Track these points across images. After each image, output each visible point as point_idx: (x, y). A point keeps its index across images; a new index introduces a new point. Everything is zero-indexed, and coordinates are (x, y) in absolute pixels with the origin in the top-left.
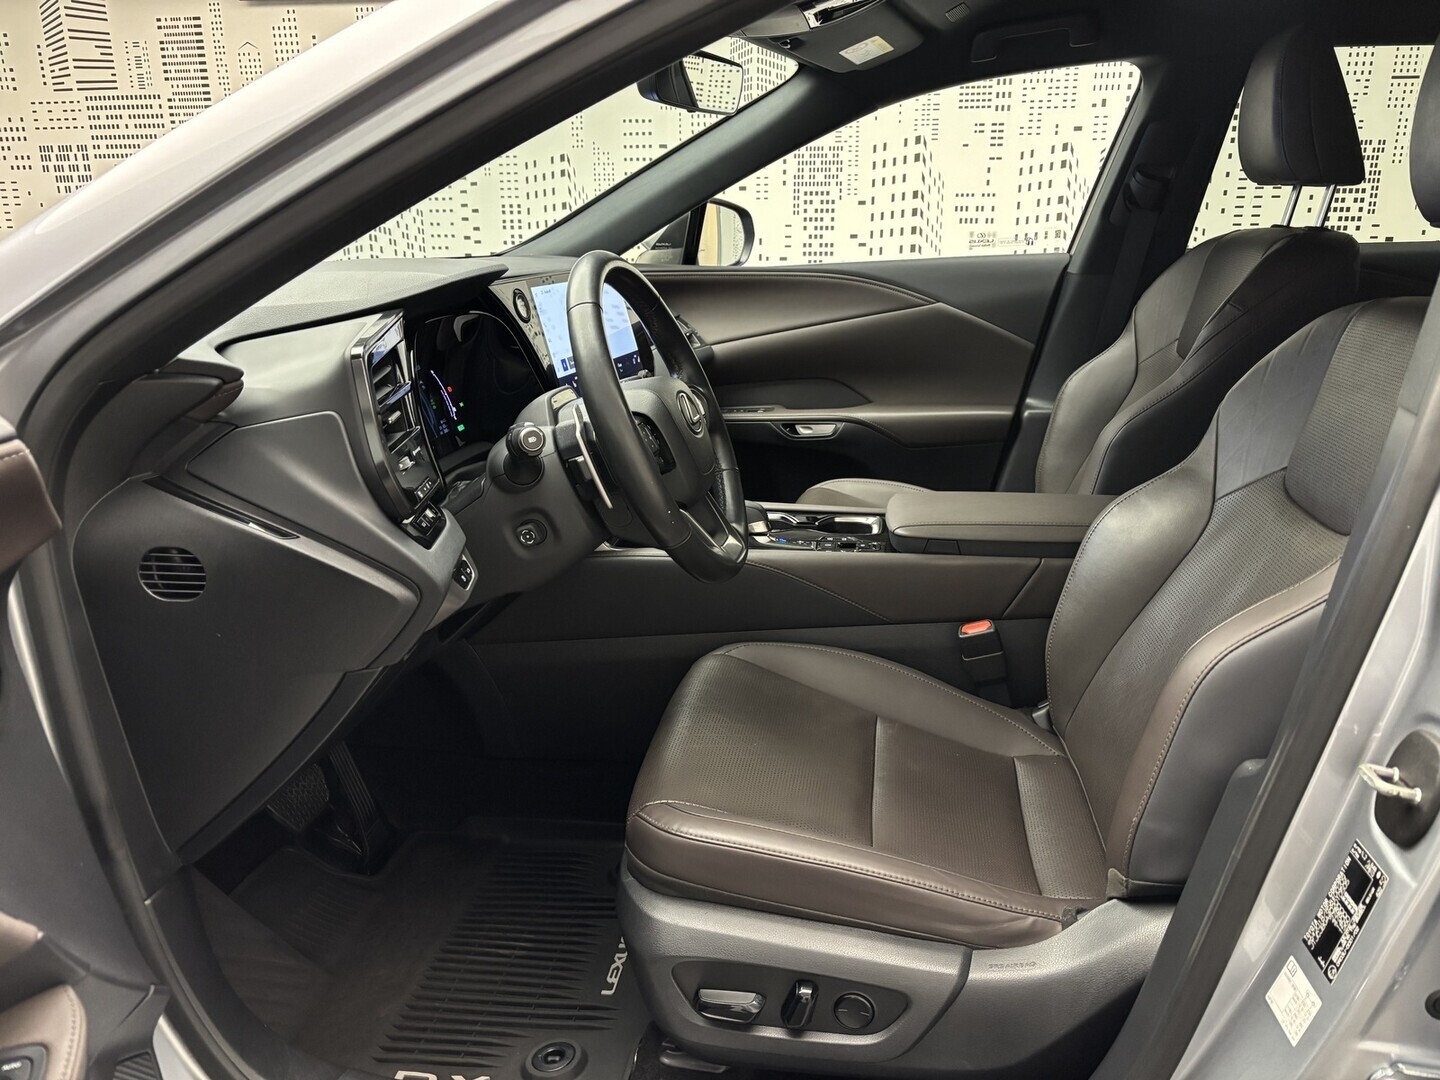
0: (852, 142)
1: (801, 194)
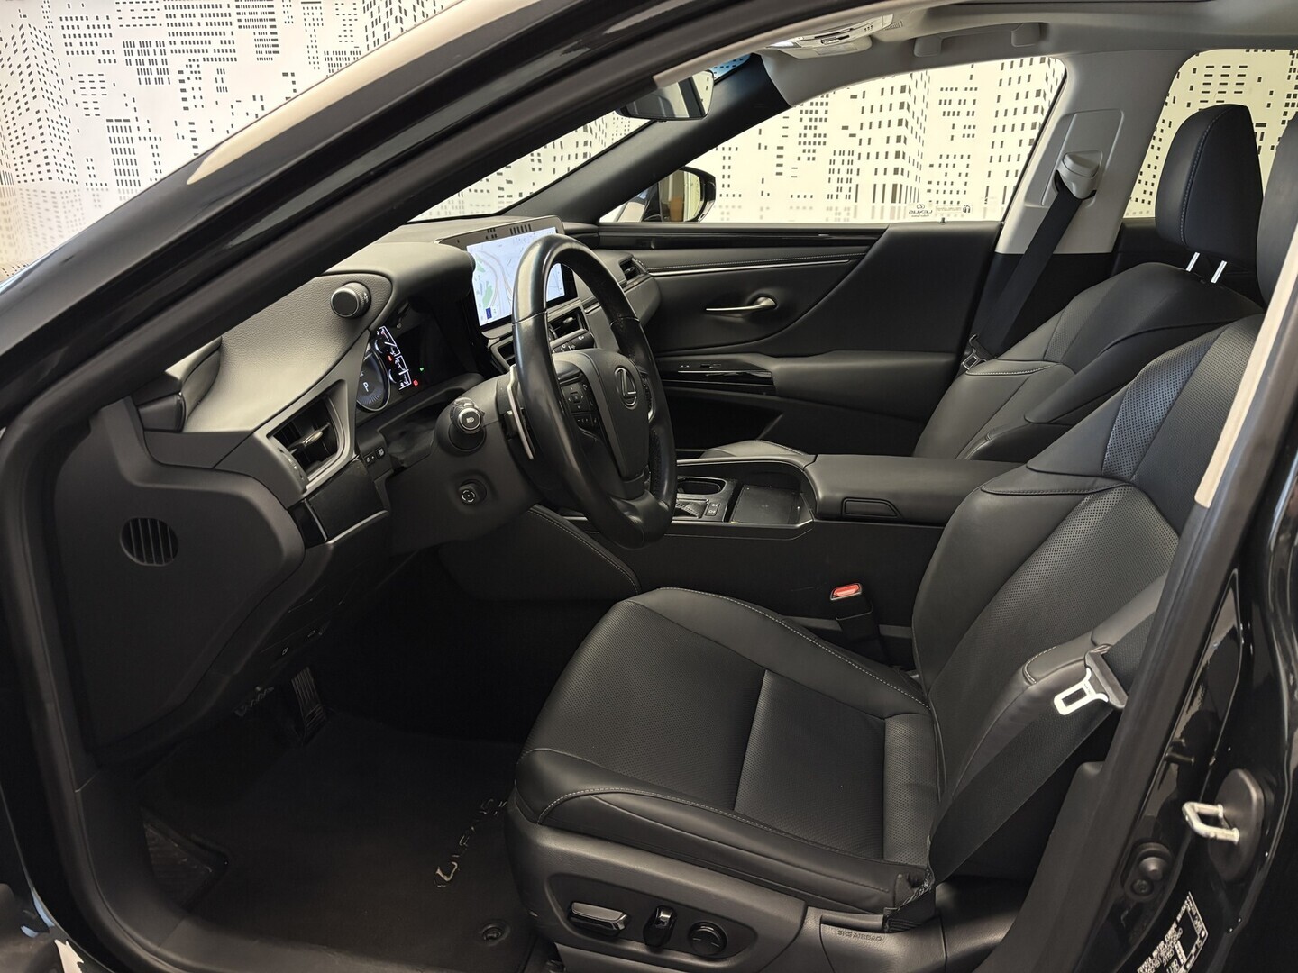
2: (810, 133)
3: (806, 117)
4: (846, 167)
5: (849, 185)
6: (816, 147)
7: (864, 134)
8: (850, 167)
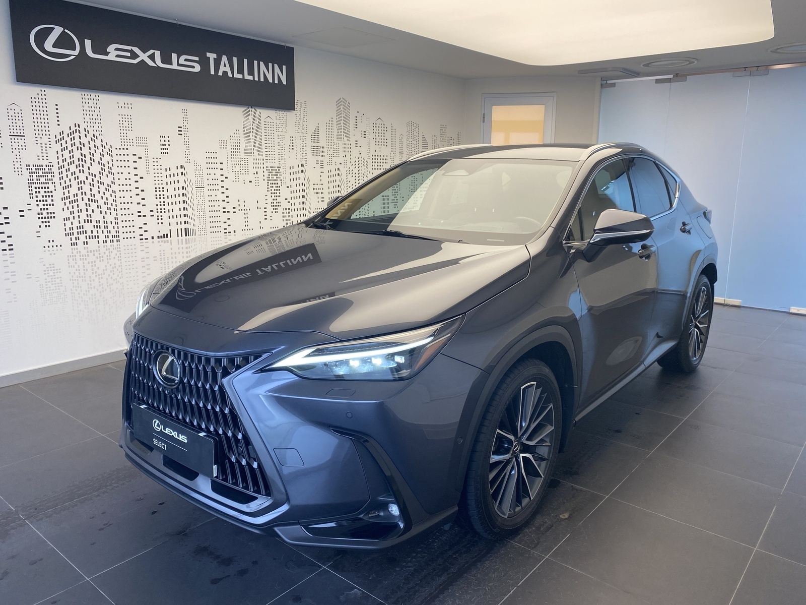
0: (283, 165)
1: (270, 184)
2: (275, 201)
3: (273, 195)
4: (288, 215)
5: (290, 222)
6: (278, 207)
7: (292, 201)
8: (289, 214)
